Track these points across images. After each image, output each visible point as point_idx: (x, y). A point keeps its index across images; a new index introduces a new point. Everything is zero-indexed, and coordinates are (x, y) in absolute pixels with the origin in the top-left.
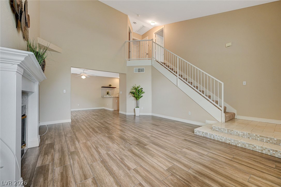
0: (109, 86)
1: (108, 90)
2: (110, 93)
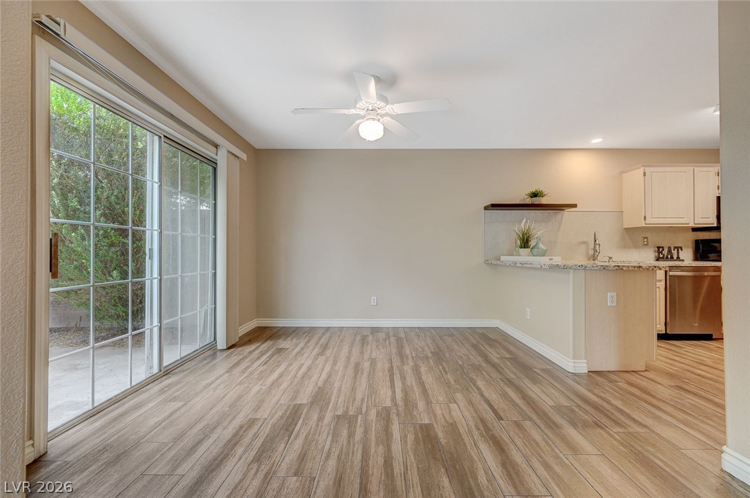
0: (529, 201)
1: (526, 220)
2: (539, 239)
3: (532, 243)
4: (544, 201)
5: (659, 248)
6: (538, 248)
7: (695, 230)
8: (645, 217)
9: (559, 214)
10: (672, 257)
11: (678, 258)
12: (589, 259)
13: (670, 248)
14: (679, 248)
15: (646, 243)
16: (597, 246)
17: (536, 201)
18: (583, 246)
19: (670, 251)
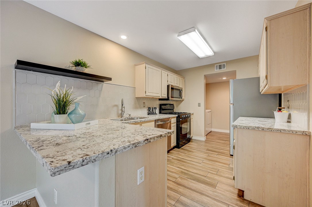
0: (74, 69)
2: (78, 104)
3: (70, 108)
4: (86, 71)
5: (149, 108)
6: (75, 114)
7: (160, 99)
8: (146, 92)
9: (100, 84)
10: (153, 113)
11: (155, 113)
12: (119, 117)
13: (152, 108)
14: (155, 108)
15: (144, 106)
16: (123, 108)
17: (80, 69)
18: (115, 108)
19: (153, 110)
